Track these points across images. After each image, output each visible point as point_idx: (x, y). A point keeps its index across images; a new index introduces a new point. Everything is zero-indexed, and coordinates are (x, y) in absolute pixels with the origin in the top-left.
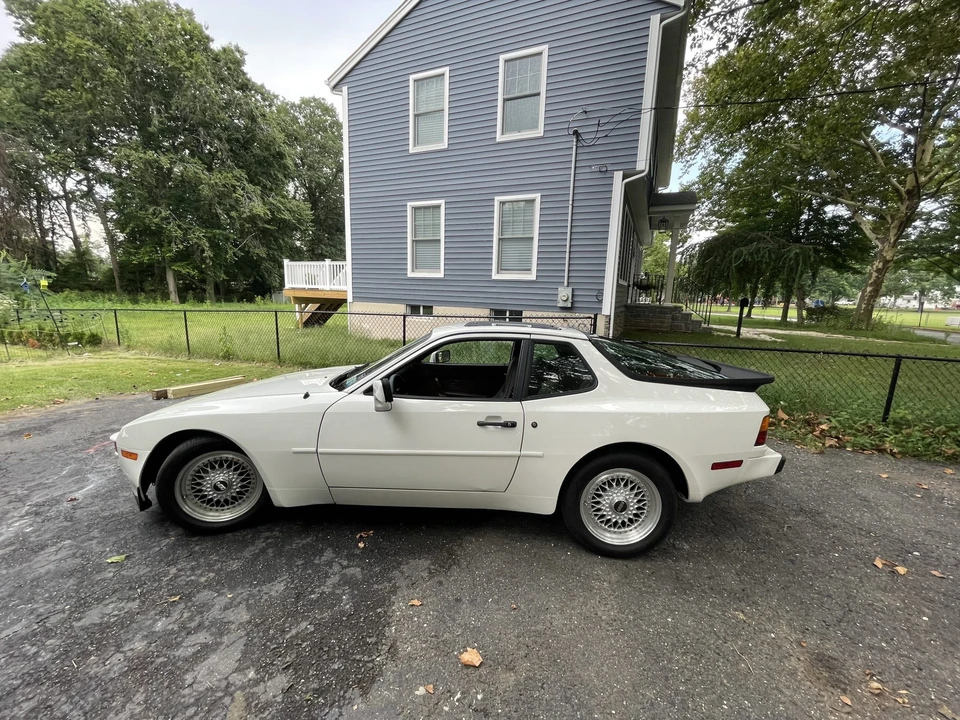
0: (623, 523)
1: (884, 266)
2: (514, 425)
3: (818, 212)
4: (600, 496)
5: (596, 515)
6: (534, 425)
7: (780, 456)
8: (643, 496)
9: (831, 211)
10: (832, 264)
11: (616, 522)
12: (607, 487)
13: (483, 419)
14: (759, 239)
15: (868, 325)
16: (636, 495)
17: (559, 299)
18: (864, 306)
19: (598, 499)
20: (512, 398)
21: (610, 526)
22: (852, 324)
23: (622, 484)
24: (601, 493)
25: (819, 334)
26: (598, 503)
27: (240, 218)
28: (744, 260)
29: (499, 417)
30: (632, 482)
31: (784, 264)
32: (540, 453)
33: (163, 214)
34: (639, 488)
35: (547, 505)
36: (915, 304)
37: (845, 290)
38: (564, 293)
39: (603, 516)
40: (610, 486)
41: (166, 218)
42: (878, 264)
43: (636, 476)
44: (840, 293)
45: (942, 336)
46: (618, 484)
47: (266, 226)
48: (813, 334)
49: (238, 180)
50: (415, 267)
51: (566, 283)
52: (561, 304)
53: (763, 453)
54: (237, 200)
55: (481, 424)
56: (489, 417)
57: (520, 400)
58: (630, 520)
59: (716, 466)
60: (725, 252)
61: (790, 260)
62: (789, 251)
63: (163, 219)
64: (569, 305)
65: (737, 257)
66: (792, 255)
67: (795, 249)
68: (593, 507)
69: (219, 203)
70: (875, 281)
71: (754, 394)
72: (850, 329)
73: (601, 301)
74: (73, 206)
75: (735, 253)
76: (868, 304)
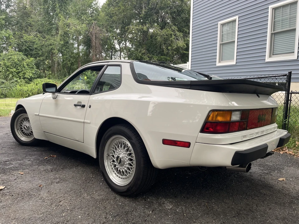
0: (123, 172)
2: (84, 106)
6: (90, 107)
11: (120, 171)
13: (76, 103)
27: (172, 50)
32: (89, 121)
33: (143, 52)
39: (115, 165)
41: (144, 53)
47: (185, 52)
49: (173, 31)
50: (221, 60)
54: (172, 41)
57: (91, 94)
58: (126, 171)
63: (142, 54)
68: (112, 159)
69: (165, 44)
74: (122, 54)
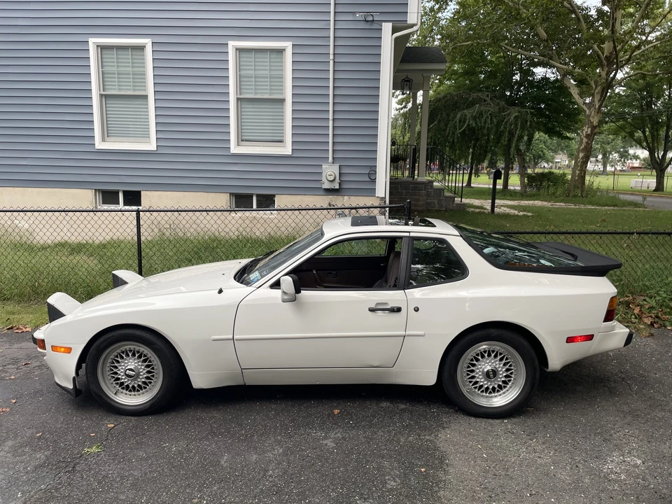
0: (494, 389)
1: (592, 131)
2: (399, 310)
3: (527, 73)
4: (474, 365)
5: (471, 382)
6: (417, 310)
7: (629, 330)
8: (510, 366)
9: (539, 72)
10: (542, 128)
11: (487, 388)
12: (480, 358)
13: (373, 306)
14: (480, 101)
15: (582, 191)
16: (505, 365)
17: (324, 179)
18: (578, 172)
19: (472, 368)
20: (396, 287)
21: (482, 391)
22: (569, 191)
23: (493, 355)
24: (475, 362)
25: (545, 203)
26: (472, 371)
28: (468, 125)
29: (386, 304)
30: (501, 354)
31: (505, 128)
32: (421, 333)
34: (507, 359)
35: (428, 377)
36: (600, 167)
37: (544, 154)
38: (330, 171)
39: (477, 382)
40: (483, 357)
42: (587, 130)
43: (504, 348)
44: (540, 157)
45: (639, 199)
46: (489, 355)
48: (538, 203)
50: (106, 135)
51: (331, 159)
52: (327, 185)
53: (613, 328)
55: (372, 310)
56: (378, 304)
57: (404, 289)
58: (500, 386)
59: (570, 340)
60: (448, 115)
61: (511, 125)
62: (509, 114)
64: (337, 187)
65: (462, 121)
66: (512, 118)
67: (514, 112)
68: (468, 375)
70: (585, 147)
71: (605, 278)
72: (568, 196)
73: (374, 181)
75: (459, 116)
76: (580, 170)
